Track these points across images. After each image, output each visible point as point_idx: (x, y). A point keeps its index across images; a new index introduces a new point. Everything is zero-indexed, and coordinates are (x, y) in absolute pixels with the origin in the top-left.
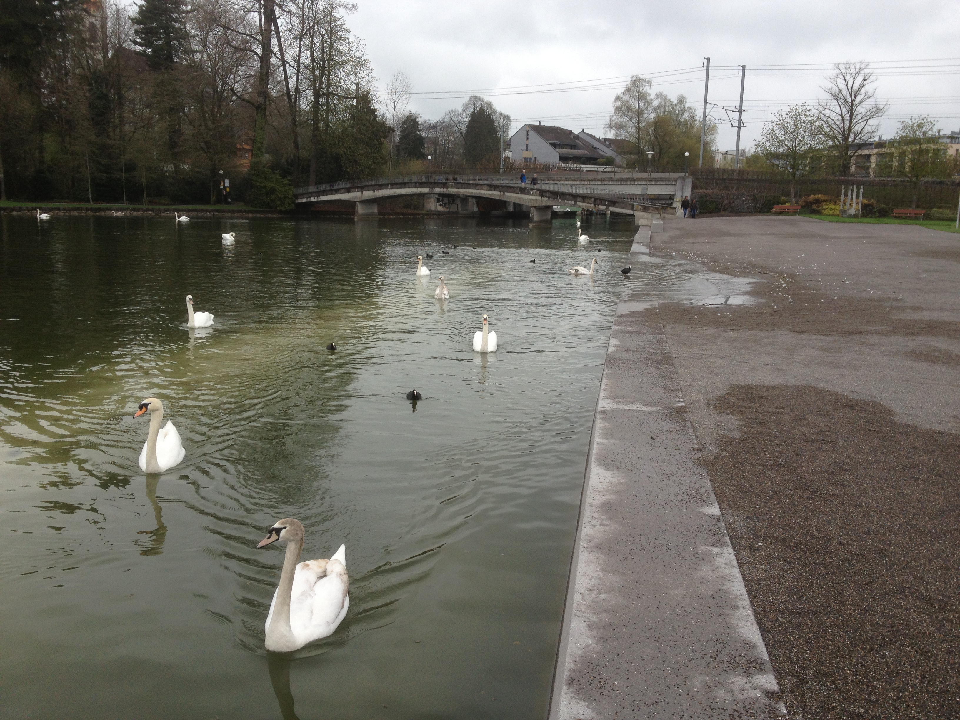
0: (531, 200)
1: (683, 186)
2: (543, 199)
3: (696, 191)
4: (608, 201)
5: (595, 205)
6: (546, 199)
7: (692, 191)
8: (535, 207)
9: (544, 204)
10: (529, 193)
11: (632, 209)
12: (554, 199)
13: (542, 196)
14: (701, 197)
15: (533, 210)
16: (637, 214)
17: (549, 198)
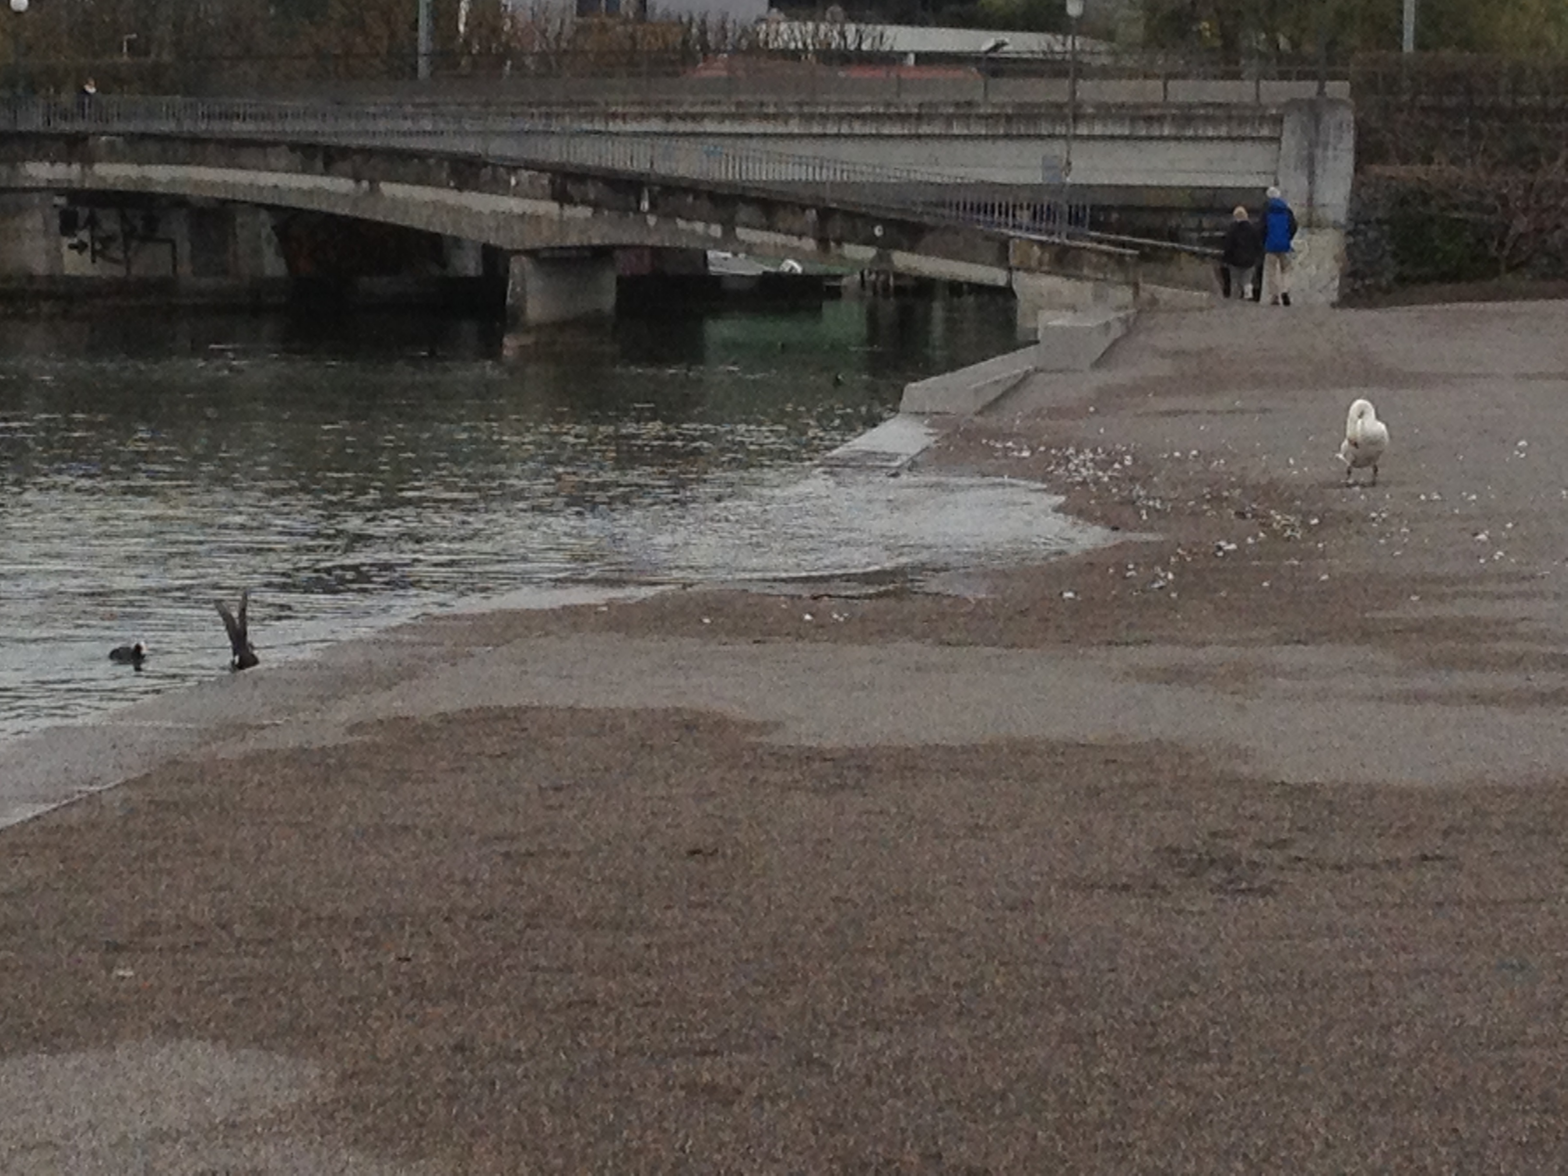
0: (509, 216)
1: (1313, 144)
2: (569, 211)
3: (1376, 169)
4: (887, 223)
5: (823, 242)
6: (583, 212)
7: (1358, 168)
8: (532, 253)
9: (573, 240)
10: (499, 187)
11: (1002, 259)
12: (625, 210)
13: (561, 197)
14: (1403, 202)
15: (518, 267)
16: (1024, 283)
17: (596, 206)
